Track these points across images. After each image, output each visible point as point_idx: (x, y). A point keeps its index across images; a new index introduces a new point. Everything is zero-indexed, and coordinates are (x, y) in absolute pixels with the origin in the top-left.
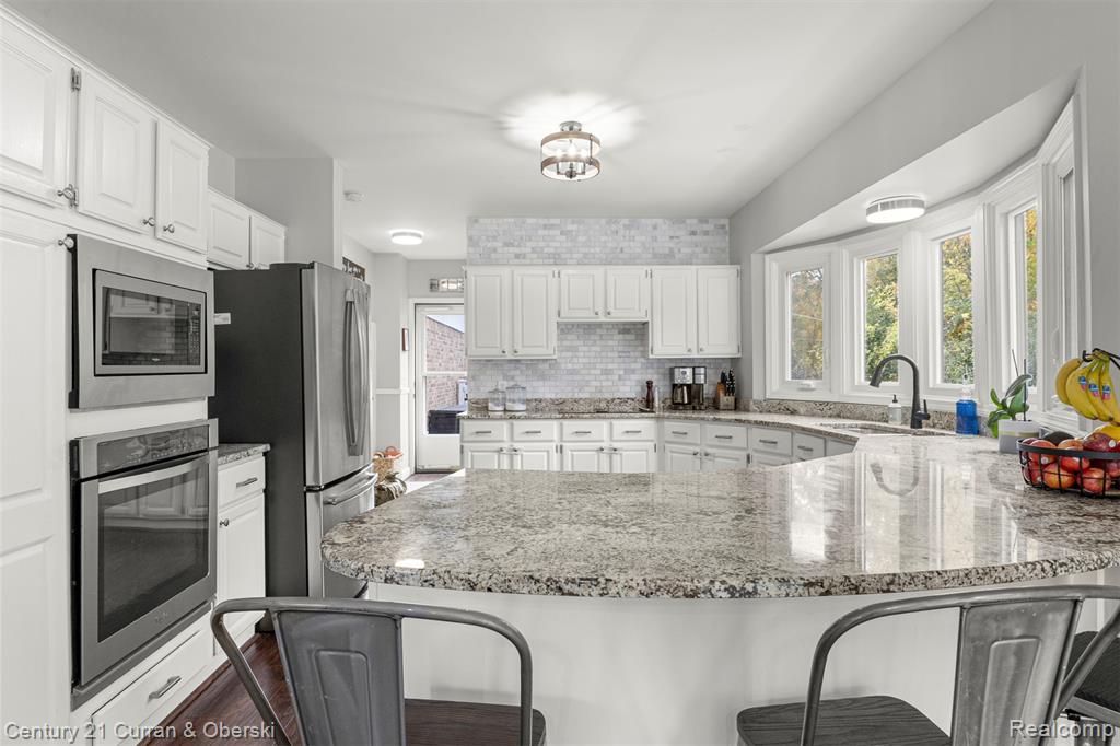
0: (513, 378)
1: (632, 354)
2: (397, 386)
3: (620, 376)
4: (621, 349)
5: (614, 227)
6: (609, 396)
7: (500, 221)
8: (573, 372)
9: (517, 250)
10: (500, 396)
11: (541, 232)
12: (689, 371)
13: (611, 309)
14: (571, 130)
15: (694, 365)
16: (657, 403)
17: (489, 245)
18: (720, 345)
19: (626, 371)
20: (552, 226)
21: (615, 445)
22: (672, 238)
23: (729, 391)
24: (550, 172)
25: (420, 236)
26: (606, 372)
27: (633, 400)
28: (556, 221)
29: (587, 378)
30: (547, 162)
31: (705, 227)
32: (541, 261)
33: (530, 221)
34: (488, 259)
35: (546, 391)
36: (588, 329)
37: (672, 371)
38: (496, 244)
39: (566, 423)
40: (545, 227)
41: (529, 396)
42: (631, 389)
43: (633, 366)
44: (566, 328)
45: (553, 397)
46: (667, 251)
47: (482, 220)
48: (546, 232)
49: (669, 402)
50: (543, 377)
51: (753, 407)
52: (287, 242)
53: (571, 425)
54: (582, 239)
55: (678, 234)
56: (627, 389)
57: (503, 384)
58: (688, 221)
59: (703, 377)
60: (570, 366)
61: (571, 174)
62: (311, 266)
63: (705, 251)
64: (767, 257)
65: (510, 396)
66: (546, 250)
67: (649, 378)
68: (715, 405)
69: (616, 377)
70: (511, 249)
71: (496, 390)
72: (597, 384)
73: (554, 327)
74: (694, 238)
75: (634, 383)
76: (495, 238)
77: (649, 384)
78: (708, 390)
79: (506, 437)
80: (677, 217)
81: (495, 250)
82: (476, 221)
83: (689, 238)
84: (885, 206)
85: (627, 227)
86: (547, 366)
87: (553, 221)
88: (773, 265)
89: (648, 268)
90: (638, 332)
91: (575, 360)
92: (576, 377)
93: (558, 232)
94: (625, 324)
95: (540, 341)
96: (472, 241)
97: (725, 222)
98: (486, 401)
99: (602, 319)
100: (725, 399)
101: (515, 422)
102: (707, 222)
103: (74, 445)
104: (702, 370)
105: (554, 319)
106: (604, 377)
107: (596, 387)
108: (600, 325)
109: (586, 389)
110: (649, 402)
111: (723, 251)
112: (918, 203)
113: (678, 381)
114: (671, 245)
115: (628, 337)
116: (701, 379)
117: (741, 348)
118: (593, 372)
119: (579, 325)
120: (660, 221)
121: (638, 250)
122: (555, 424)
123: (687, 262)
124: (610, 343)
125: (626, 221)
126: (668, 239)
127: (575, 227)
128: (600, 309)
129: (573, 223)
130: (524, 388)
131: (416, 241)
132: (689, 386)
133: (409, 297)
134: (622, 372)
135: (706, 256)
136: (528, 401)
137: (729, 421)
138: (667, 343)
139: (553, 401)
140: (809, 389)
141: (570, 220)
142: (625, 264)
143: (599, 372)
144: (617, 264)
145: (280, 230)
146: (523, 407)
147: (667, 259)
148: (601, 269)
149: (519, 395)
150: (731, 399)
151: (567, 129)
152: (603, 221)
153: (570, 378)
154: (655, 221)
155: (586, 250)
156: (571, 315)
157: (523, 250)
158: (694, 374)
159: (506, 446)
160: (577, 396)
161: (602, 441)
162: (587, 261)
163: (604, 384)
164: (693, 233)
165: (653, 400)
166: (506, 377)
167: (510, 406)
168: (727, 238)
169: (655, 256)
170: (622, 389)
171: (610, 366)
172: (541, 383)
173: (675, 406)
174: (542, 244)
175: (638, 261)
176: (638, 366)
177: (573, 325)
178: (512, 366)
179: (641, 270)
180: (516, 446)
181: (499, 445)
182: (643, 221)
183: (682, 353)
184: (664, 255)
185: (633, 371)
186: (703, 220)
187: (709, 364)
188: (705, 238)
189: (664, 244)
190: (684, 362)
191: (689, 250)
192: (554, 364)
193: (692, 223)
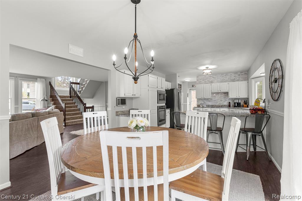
0: (204, 101)
1: (226, 97)
2: (187, 103)
3: (224, 101)
4: (224, 96)
5: (223, 76)
6: (222, 105)
8: (215, 100)
11: (209, 78)
13: (221, 90)
15: (238, 99)
16: (231, 106)
17: (200, 81)
18: (244, 95)
19: (225, 100)
20: (211, 77)
22: (234, 76)
26: (221, 100)
27: (226, 105)
30: (203, 73)
31: (242, 74)
32: (209, 82)
34: (200, 83)
35: (210, 104)
36: (218, 93)
37: (234, 100)
39: (212, 109)
41: (207, 104)
42: (226, 103)
43: (227, 99)
47: (199, 77)
49: (234, 106)
50: (210, 101)
51: (249, 107)
52: (171, 85)
54: (216, 78)
55: (236, 75)
58: (238, 73)
60: (214, 99)
62: (175, 89)
63: (242, 78)
64: (252, 79)
65: (203, 104)
67: (229, 101)
68: (243, 106)
69: (223, 101)
70: (204, 81)
71: (201, 103)
74: (240, 76)
76: (201, 79)
77: (230, 103)
78: (241, 104)
79: (202, 110)
80: (236, 73)
83: (238, 76)
85: (225, 75)
86: (210, 100)
88: (253, 81)
89: (228, 83)
90: (227, 93)
94: (225, 92)
95: (209, 96)
96: (197, 80)
97: (247, 72)
98: (200, 105)
99: (220, 92)
100: (245, 105)
102: (242, 73)
103: (158, 106)
104: (240, 100)
105: (211, 92)
110: (230, 106)
111: (246, 78)
113: (235, 102)
114: (234, 78)
115: (225, 94)
116: (240, 102)
117: (247, 96)
118: (219, 100)
120: (232, 74)
121: (227, 79)
122: (210, 109)
123: (238, 81)
124: (222, 96)
125: (225, 74)
128: (219, 90)
131: (189, 80)
132: (237, 103)
133: (189, 88)
135: (242, 79)
136: (207, 105)
138: (232, 95)
139: (211, 105)
142: (225, 82)
144: (223, 82)
145: (170, 83)
146: (206, 106)
147: (233, 81)
148: (219, 83)
149: (205, 104)
150: (246, 105)
152: (220, 75)
154: (231, 74)
155: (217, 80)
156: (213, 91)
157: (206, 81)
158: (238, 101)
160: (216, 104)
162: (217, 82)
163: (221, 102)
164: (239, 75)
165: (230, 105)
167: (203, 106)
168: (247, 75)
169: (231, 80)
173: (235, 106)
174: (209, 80)
176: (228, 99)
177: (215, 93)
179: (227, 83)
182: (229, 74)
183: (235, 97)
184: (233, 80)
185: (227, 100)
186: (241, 72)
187: (241, 99)
188: (242, 76)
189: (233, 78)
190: (236, 99)
191: (238, 78)
192: (211, 99)
193: (239, 73)
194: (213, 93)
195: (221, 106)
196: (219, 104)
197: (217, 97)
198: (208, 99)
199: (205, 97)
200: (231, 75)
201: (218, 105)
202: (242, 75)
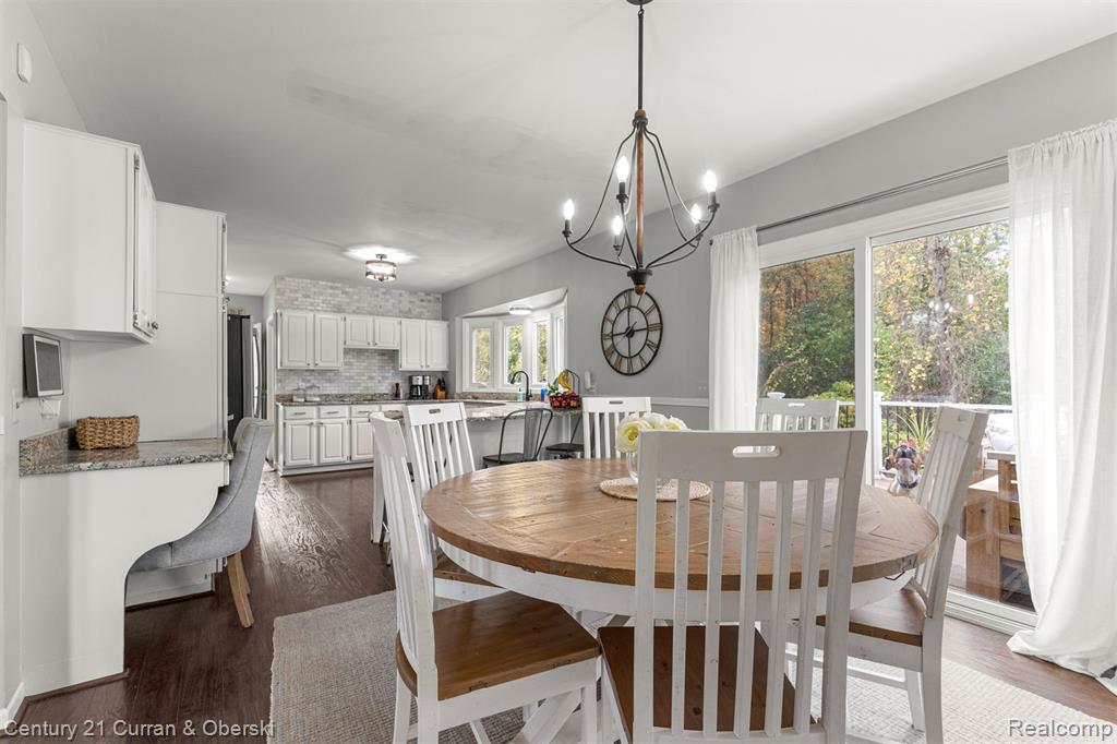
0: (309, 381)
3: (379, 382)
4: (379, 364)
5: (376, 293)
6: (373, 393)
7: (300, 281)
8: (351, 378)
9: (312, 300)
10: (302, 392)
11: (329, 291)
12: (420, 378)
13: (377, 341)
14: (382, 259)
15: (424, 374)
16: (402, 395)
17: (292, 295)
18: (438, 363)
19: (384, 378)
20: (336, 288)
22: (410, 302)
23: (443, 389)
24: (369, 277)
26: (371, 378)
27: (387, 393)
28: (339, 285)
29: (359, 381)
31: (429, 298)
32: (329, 309)
33: (321, 283)
34: (291, 304)
35: (332, 389)
36: (360, 352)
37: (410, 378)
38: (296, 295)
40: (331, 288)
41: (321, 393)
42: (385, 388)
43: (387, 375)
44: (347, 351)
45: (337, 393)
46: (408, 310)
47: (286, 279)
48: (331, 291)
49: (409, 395)
50: (330, 381)
51: (456, 396)
53: (356, 408)
54: (356, 297)
55: (413, 300)
57: (303, 385)
58: (420, 294)
59: (428, 381)
60: (347, 374)
61: (381, 279)
63: (428, 312)
64: (463, 320)
65: (309, 392)
66: (332, 303)
67: (397, 382)
68: (435, 397)
69: (377, 381)
70: (308, 300)
71: (299, 389)
72: (365, 385)
73: (341, 351)
74: (424, 304)
75: (388, 385)
76: (296, 291)
77: (397, 385)
78: (431, 389)
80: (413, 291)
81: (297, 300)
82: (282, 279)
83: (420, 303)
84: (517, 309)
85: (384, 293)
86: (333, 374)
87: (336, 285)
88: (467, 324)
89: (398, 319)
90: (391, 356)
91: (352, 370)
92: (351, 381)
93: (341, 292)
95: (332, 358)
97: (439, 296)
98: (292, 395)
99: (372, 347)
100: (440, 393)
101: (321, 407)
102: (430, 295)
104: (428, 377)
105: (342, 347)
106: (369, 381)
107: (365, 387)
108: (367, 350)
109: (358, 388)
110: (397, 396)
111: (439, 312)
112: (529, 309)
113: (414, 383)
114: (410, 306)
115: (386, 358)
116: (427, 383)
117: (449, 366)
118: (362, 378)
119: (354, 350)
120: (404, 292)
121: (390, 308)
123: (419, 317)
124: (373, 361)
125: (384, 290)
126: (407, 302)
127: (351, 290)
128: (370, 340)
129: (350, 287)
130: (317, 388)
132: (420, 386)
134: (380, 378)
135: (429, 314)
136: (320, 396)
138: (409, 362)
139: (336, 396)
140: (483, 387)
141: (348, 285)
142: (384, 316)
143: (366, 378)
144: (378, 315)
146: (318, 399)
147: (407, 314)
148: (370, 319)
149: (316, 392)
150: (443, 393)
151: (379, 257)
152: (369, 288)
153: (347, 381)
154: (400, 292)
155: (359, 305)
156: (351, 344)
157: (317, 301)
158: (424, 379)
159: (315, 421)
160: (352, 392)
162: (360, 312)
163: (370, 385)
164: (422, 301)
165: (399, 393)
166: (303, 381)
167: (308, 398)
168: (441, 305)
169: (400, 312)
170: (381, 388)
171: (373, 375)
172: (328, 385)
173: (412, 397)
174: (329, 298)
175: (390, 314)
176: (391, 375)
178: (307, 374)
179: (395, 320)
180: (322, 421)
181: (310, 421)
183: (418, 368)
184: (406, 312)
185: (387, 378)
186: (428, 294)
187: (431, 374)
188: (429, 304)
189: (405, 306)
190: (418, 373)
191: (420, 310)
192: (335, 372)
193: (422, 294)
195: (369, 397)
196: (366, 392)
197: (359, 366)
198: (323, 372)
199: (322, 365)
200: (401, 295)
201: (360, 395)
202: (429, 301)
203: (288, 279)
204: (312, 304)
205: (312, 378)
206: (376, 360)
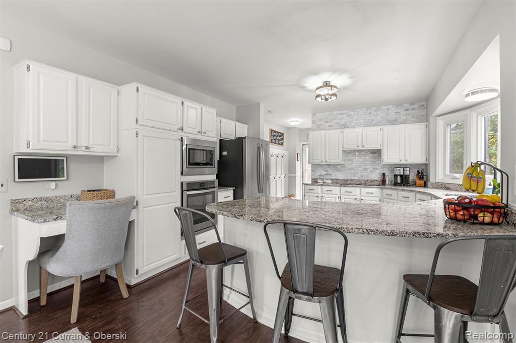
0: (327, 171)
1: (377, 162)
2: (295, 173)
3: (371, 171)
4: (372, 160)
5: (369, 111)
6: (366, 179)
7: (323, 114)
8: (351, 169)
9: (330, 124)
10: (322, 177)
11: (339, 116)
12: (401, 169)
13: (364, 144)
14: (326, 84)
15: (404, 166)
16: (387, 182)
17: (319, 123)
18: (416, 157)
19: (374, 169)
20: (343, 114)
21: (362, 198)
22: (396, 113)
23: (421, 179)
25: (299, 121)
26: (365, 169)
27: (376, 180)
28: (345, 111)
29: (357, 171)
31: (414, 107)
32: (339, 127)
33: (335, 112)
34: (319, 128)
35: (340, 176)
37: (393, 169)
38: (321, 122)
39: (342, 188)
40: (341, 114)
41: (333, 178)
42: (376, 176)
43: (377, 167)
45: (343, 178)
46: (394, 119)
48: (341, 116)
49: (393, 182)
50: (339, 171)
51: (429, 186)
52: (248, 129)
53: (344, 189)
54: (355, 117)
55: (399, 111)
56: (375, 176)
57: (324, 173)
58: (404, 105)
59: (408, 172)
60: (350, 167)
61: (326, 100)
62: (245, 138)
63: (413, 117)
65: (326, 177)
66: (341, 123)
67: (384, 172)
69: (370, 171)
70: (328, 124)
71: (321, 175)
72: (362, 174)
73: (341, 152)
74: (408, 112)
75: (377, 174)
76: (321, 120)
77: (384, 175)
79: (320, 192)
80: (398, 104)
81: (321, 125)
82: (315, 115)
83: (405, 112)
84: (473, 93)
85: (375, 111)
86: (340, 167)
87: (343, 112)
88: (439, 121)
89: (381, 127)
90: (377, 153)
91: (352, 164)
92: (353, 171)
93: (346, 116)
94: (373, 150)
95: (336, 157)
96: (313, 122)
97: (424, 103)
98: (317, 179)
99: (361, 148)
100: (419, 182)
101: (323, 187)
102: (414, 104)
103: (182, 183)
104: (408, 169)
105: (341, 149)
106: (364, 171)
107: (361, 175)
108: (362, 151)
109: (356, 176)
110: (383, 182)
111: (423, 116)
113: (396, 173)
114: (396, 116)
115: (375, 155)
117: (426, 160)
118: (359, 169)
119: (354, 151)
120: (391, 106)
121: (380, 120)
122: (338, 188)
123: (404, 122)
124: (367, 158)
125: (375, 108)
126: (394, 113)
127: (353, 113)
128: (359, 145)
129: (352, 111)
130: (331, 175)
131: (298, 123)
132: (401, 176)
133: (301, 142)
134: (372, 169)
135: (414, 119)
136: (332, 180)
137: (408, 190)
138: (391, 157)
139: (343, 180)
140: (456, 178)
141: (350, 111)
142: (374, 126)
143: (362, 169)
144: (370, 126)
145: (246, 126)
146: (330, 182)
147: (393, 122)
148: (362, 129)
149: (329, 177)
150: (422, 182)
151: (325, 84)
152: (365, 109)
153: (350, 171)
154: (388, 107)
155: (357, 121)
156: (347, 147)
157: (332, 124)
158: (404, 171)
159: (320, 195)
160: (352, 178)
161: (357, 196)
162: (357, 126)
163: (364, 174)
164: (407, 110)
165: (385, 181)
166: (325, 171)
167: (325, 181)
168: (425, 110)
169: (388, 121)
170: (373, 176)
171: (367, 167)
172: (338, 173)
173: (396, 184)
174: (339, 121)
175: (380, 124)
176: (380, 167)
177: (351, 151)
178: (328, 166)
179: (378, 128)
180: (323, 195)
181: (317, 195)
182: (382, 107)
183: (397, 162)
184: (393, 121)
185: (377, 169)
186: (412, 103)
187: (412, 166)
188: (414, 111)
189: (392, 116)
190: (399, 166)
191: (405, 117)
192: (343, 166)
193: (407, 105)
194: (347, 152)
195: (363, 182)
196: (362, 178)
197: (357, 160)
198: (335, 166)
199: (329, 162)
200: (388, 109)
203: (317, 114)
204: (330, 126)
205: (329, 169)
206: (369, 157)
